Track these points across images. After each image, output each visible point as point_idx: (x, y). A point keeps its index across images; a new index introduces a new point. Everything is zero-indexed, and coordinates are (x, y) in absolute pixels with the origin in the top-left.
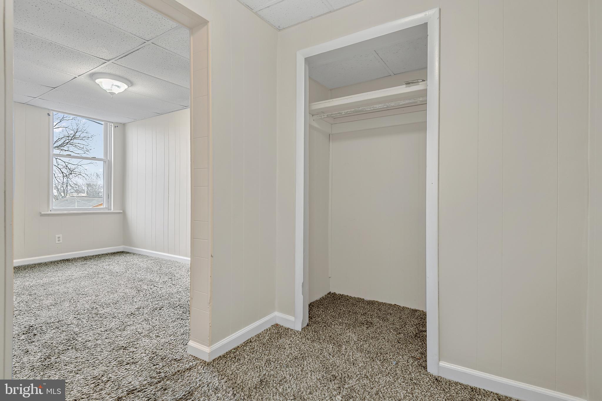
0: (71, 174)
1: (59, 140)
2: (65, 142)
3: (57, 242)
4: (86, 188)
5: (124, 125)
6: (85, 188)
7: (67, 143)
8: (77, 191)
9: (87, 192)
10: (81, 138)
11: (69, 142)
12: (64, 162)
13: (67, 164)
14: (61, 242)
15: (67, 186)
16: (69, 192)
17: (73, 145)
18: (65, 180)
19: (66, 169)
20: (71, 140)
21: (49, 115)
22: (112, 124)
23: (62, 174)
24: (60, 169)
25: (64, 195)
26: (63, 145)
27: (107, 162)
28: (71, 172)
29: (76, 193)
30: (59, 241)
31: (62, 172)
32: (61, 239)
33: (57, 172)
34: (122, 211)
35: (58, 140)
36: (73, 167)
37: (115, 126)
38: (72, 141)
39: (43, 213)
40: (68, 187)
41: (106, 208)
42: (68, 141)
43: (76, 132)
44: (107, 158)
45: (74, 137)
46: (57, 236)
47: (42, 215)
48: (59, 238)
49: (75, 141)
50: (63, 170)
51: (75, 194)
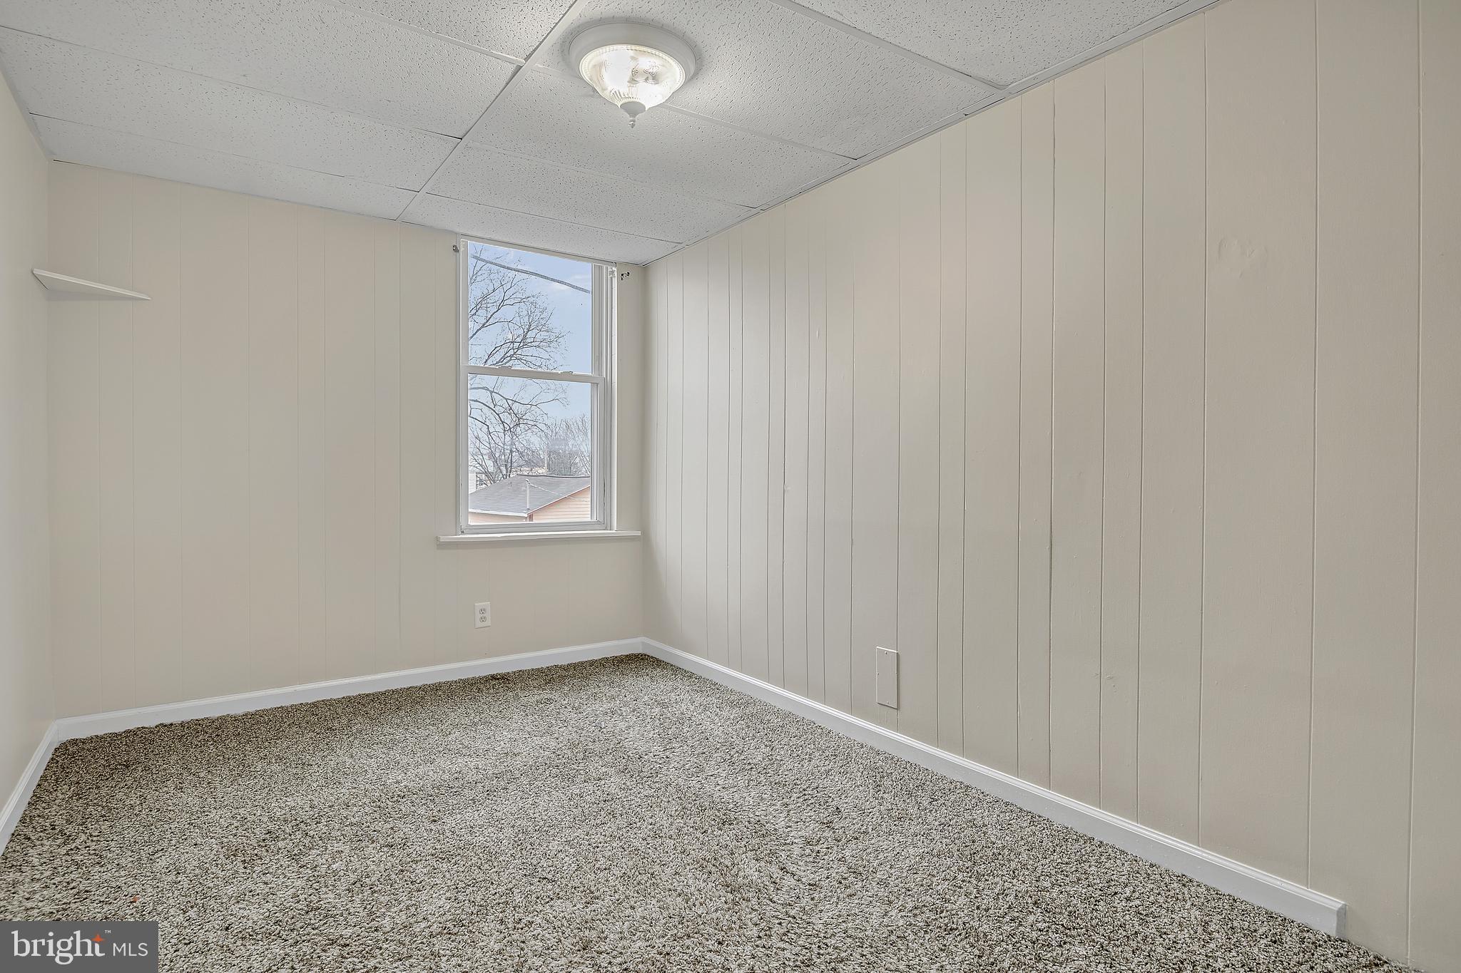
0: (518, 425)
1: (496, 350)
2: (508, 355)
3: (479, 624)
4: (546, 457)
5: (644, 269)
6: (544, 456)
7: (510, 356)
8: (529, 463)
9: (548, 465)
10: (537, 344)
11: (515, 353)
12: (506, 399)
13: (510, 402)
14: (488, 623)
15: (511, 451)
16: (515, 464)
17: (523, 361)
18: (508, 439)
19: (510, 414)
20: (518, 349)
21: (456, 250)
22: (614, 269)
23: (502, 426)
24: (498, 415)
25: (507, 472)
26: (503, 362)
27: (601, 386)
28: (519, 420)
29: (528, 467)
30: (483, 619)
31: (503, 422)
32: (488, 615)
33: (493, 420)
34: (639, 533)
35: (494, 352)
36: (521, 409)
37: (622, 275)
38: (519, 352)
39: (443, 539)
40: (514, 454)
41: (598, 523)
42: (511, 352)
43: (527, 332)
44: (600, 374)
45: (524, 343)
46: (479, 605)
47: (443, 546)
48: (483, 611)
49: (526, 351)
50: (505, 417)
51: (526, 470)
